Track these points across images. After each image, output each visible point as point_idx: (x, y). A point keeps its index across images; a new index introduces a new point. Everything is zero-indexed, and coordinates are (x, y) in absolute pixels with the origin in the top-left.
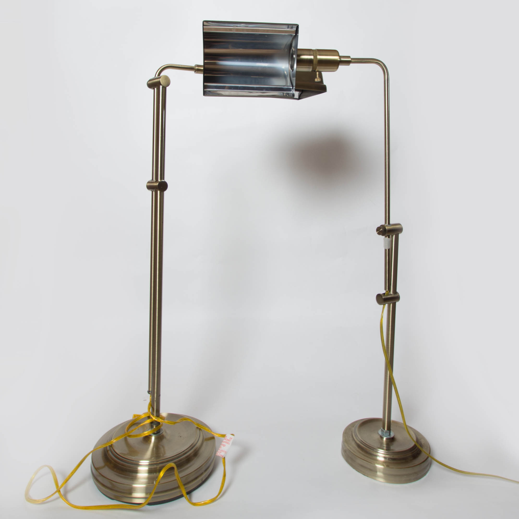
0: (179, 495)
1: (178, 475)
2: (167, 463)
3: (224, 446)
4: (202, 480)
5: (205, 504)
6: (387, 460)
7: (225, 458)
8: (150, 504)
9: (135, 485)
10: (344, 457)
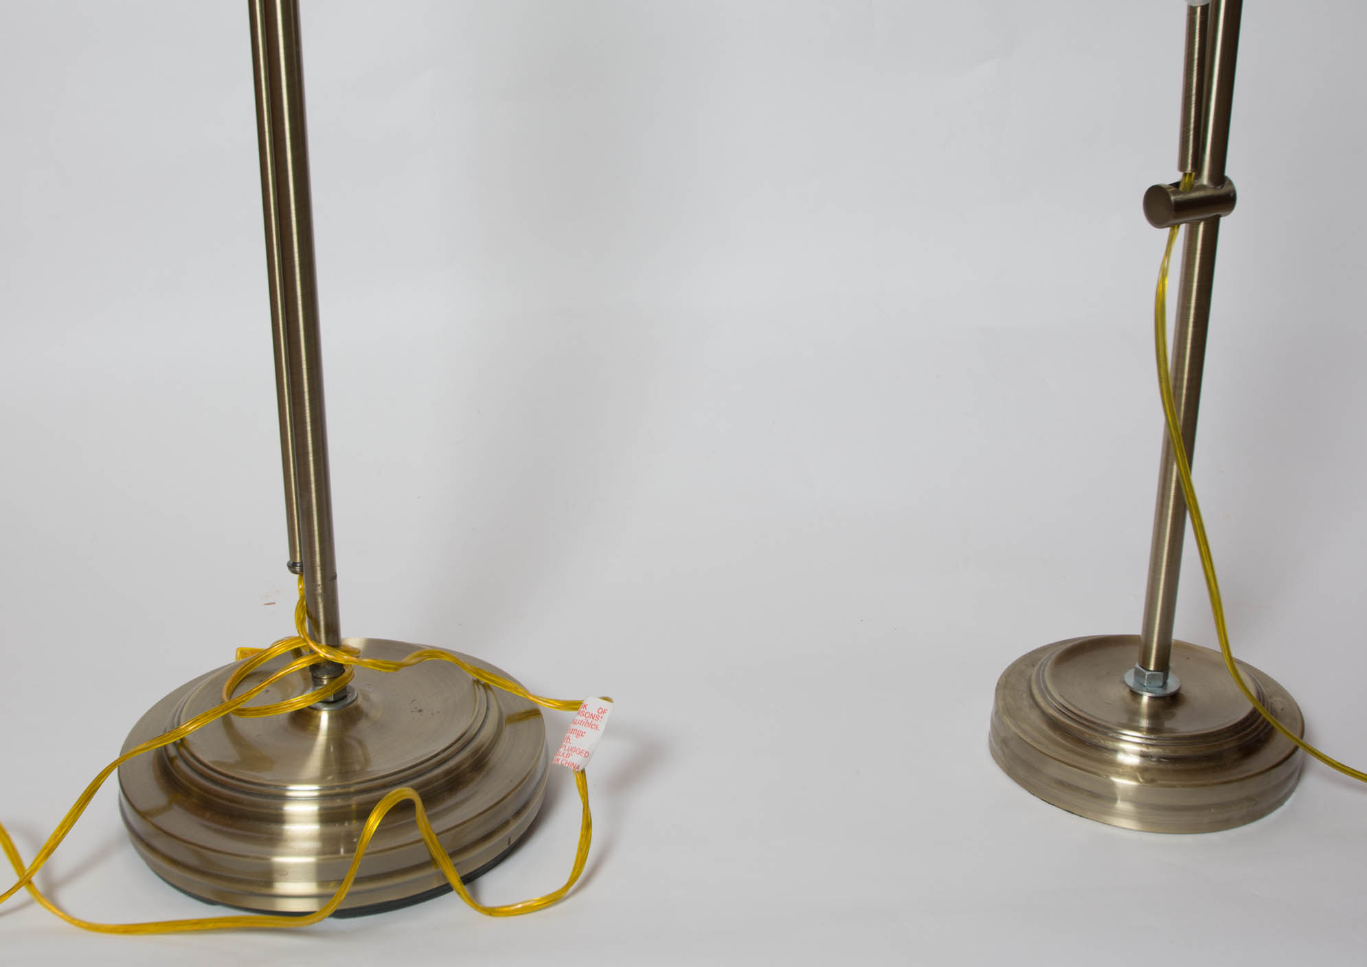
0: (435, 885)
1: (424, 826)
2: (387, 791)
3: (580, 734)
4: (509, 843)
5: (528, 910)
6: (1152, 763)
7: (586, 773)
8: (340, 914)
9: (278, 860)
10: (998, 763)
